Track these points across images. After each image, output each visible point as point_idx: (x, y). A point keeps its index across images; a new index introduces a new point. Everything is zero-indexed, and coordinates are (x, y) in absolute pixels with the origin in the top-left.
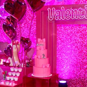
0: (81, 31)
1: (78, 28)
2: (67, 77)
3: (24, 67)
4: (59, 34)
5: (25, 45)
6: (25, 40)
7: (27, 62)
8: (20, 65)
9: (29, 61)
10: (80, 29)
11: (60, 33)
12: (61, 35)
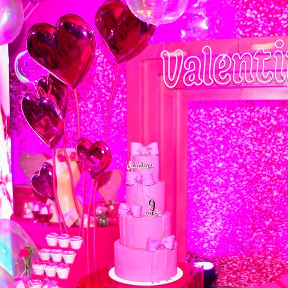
0: (256, 119)
1: (248, 113)
2: (214, 252)
3: (92, 226)
4: (193, 129)
5: (93, 162)
6: (92, 147)
7: (99, 211)
8: (80, 221)
9: (105, 209)
10: (253, 114)
11: (194, 127)
12: (199, 133)
